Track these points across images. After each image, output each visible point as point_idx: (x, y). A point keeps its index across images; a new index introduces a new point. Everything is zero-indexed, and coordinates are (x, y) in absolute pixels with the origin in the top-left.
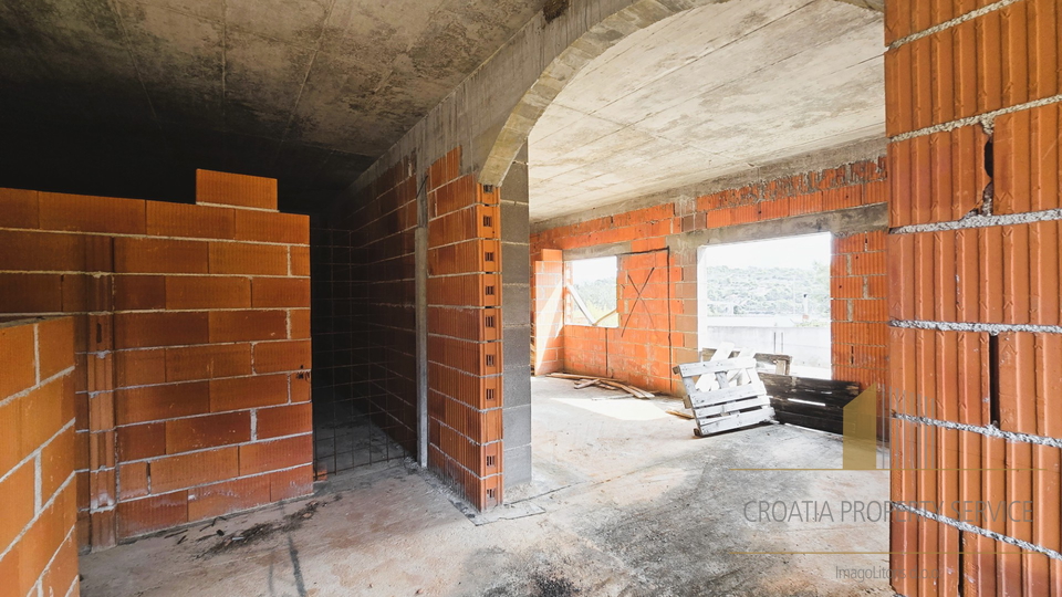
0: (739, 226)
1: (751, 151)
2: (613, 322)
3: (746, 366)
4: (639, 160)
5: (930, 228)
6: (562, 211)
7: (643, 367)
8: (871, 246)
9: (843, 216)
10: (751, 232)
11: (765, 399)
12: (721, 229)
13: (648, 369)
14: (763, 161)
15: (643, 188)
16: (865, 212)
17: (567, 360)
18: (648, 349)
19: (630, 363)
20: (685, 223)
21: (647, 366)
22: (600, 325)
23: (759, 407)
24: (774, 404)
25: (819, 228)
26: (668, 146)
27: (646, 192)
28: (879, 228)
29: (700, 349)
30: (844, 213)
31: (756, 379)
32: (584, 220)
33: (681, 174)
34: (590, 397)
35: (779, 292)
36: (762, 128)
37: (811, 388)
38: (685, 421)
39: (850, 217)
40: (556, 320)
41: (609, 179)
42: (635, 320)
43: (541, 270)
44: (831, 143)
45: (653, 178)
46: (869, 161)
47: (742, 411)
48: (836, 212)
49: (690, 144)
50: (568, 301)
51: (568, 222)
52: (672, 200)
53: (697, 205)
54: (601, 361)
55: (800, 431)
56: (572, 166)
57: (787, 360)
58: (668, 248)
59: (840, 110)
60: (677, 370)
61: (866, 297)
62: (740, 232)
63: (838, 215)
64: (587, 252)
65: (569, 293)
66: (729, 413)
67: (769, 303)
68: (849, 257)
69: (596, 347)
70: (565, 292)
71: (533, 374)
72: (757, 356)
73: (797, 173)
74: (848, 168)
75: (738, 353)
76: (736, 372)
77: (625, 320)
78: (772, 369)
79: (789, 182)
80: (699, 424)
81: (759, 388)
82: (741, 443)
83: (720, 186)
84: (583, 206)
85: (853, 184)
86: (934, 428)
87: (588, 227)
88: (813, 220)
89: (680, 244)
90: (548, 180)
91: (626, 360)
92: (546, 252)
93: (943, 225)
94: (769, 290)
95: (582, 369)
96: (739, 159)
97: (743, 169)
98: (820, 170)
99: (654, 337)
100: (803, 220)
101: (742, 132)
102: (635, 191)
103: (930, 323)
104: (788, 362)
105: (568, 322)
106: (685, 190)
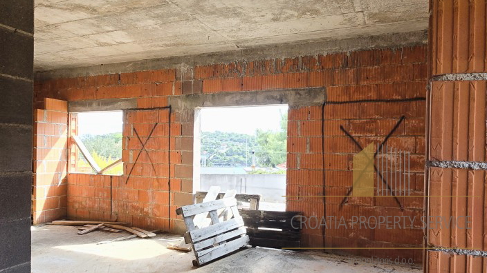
0: (227, 94)
1: (240, 34)
2: (118, 171)
3: (230, 205)
4: (150, 22)
5: (467, 77)
6: (68, 63)
7: (146, 210)
8: (312, 116)
9: (296, 93)
10: (235, 99)
11: (243, 230)
12: (213, 95)
13: (150, 211)
14: (246, 45)
15: (150, 52)
16: (309, 92)
17: (71, 208)
18: (150, 194)
19: (134, 207)
20: (185, 88)
21: (148, 209)
22: (104, 174)
23: (239, 236)
24: (249, 233)
25: (281, 101)
26: (179, 14)
27: (152, 56)
28: (316, 104)
29: (194, 193)
30: (297, 92)
31: (237, 214)
32: (92, 74)
33: (184, 45)
34: (95, 241)
35: (234, 150)
36: (252, 15)
37: (273, 218)
38: (184, 254)
39: (300, 95)
40: (59, 169)
41: (120, 36)
42: (138, 169)
43: (42, 118)
44: (291, 39)
45: (161, 43)
46: (312, 56)
47: (228, 241)
48: (292, 90)
49: (197, 16)
50: (73, 150)
51: (74, 75)
52: (174, 67)
53: (195, 73)
54: (105, 206)
55: (266, 251)
56: (83, 15)
57: (257, 198)
58: (170, 107)
59: (304, 13)
60: (179, 212)
61: (308, 152)
62: (227, 99)
63: (293, 92)
64: (94, 105)
65: (74, 142)
66: (219, 244)
67: (228, 158)
68: (299, 123)
69: (101, 194)
70: (70, 142)
71: (32, 224)
72: (237, 196)
73: (268, 59)
74: (300, 59)
75: (223, 194)
76: (222, 210)
77: (130, 169)
78: (247, 206)
79: (263, 64)
80: (197, 256)
81: (239, 222)
82: (229, 267)
83: (214, 60)
84: (91, 61)
85: (303, 71)
86: (464, 256)
87: (96, 81)
88: (277, 95)
89: (181, 105)
90: (56, 26)
91: (130, 204)
92: (49, 101)
93: (477, 75)
94: (228, 149)
95: (87, 216)
96: (231, 39)
97: (231, 49)
98: (283, 58)
99: (156, 183)
100: (272, 94)
101: (237, 15)
102: (143, 53)
103: (464, 163)
104: (258, 200)
105: (72, 170)
106: (186, 59)
